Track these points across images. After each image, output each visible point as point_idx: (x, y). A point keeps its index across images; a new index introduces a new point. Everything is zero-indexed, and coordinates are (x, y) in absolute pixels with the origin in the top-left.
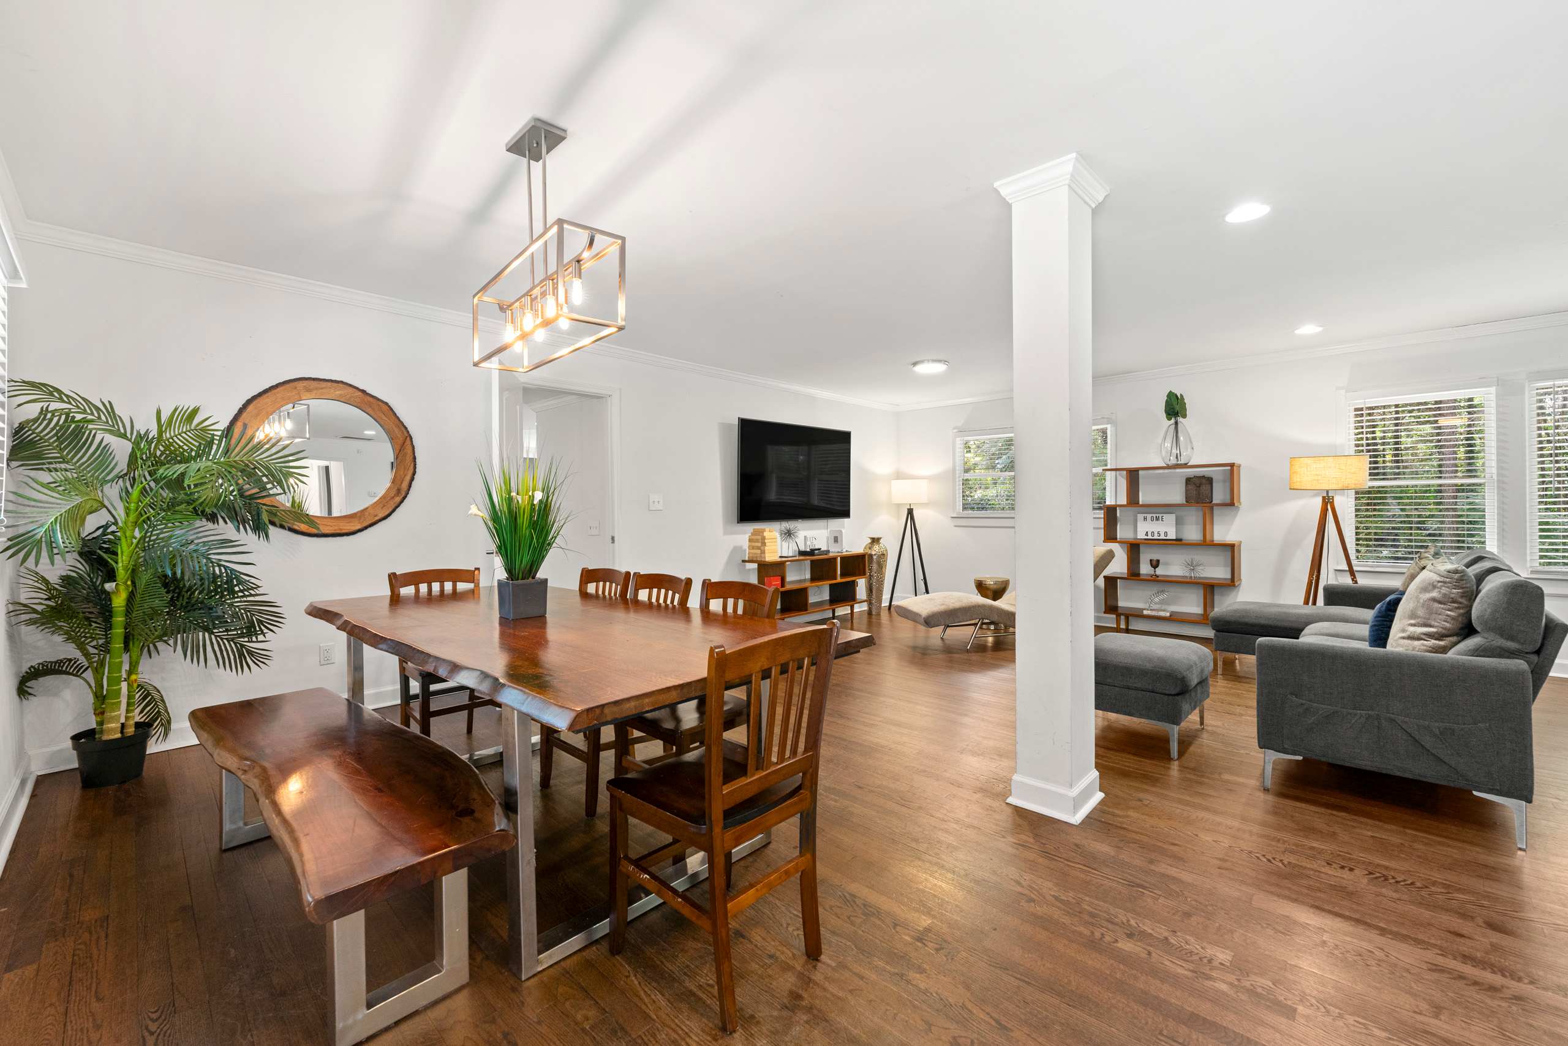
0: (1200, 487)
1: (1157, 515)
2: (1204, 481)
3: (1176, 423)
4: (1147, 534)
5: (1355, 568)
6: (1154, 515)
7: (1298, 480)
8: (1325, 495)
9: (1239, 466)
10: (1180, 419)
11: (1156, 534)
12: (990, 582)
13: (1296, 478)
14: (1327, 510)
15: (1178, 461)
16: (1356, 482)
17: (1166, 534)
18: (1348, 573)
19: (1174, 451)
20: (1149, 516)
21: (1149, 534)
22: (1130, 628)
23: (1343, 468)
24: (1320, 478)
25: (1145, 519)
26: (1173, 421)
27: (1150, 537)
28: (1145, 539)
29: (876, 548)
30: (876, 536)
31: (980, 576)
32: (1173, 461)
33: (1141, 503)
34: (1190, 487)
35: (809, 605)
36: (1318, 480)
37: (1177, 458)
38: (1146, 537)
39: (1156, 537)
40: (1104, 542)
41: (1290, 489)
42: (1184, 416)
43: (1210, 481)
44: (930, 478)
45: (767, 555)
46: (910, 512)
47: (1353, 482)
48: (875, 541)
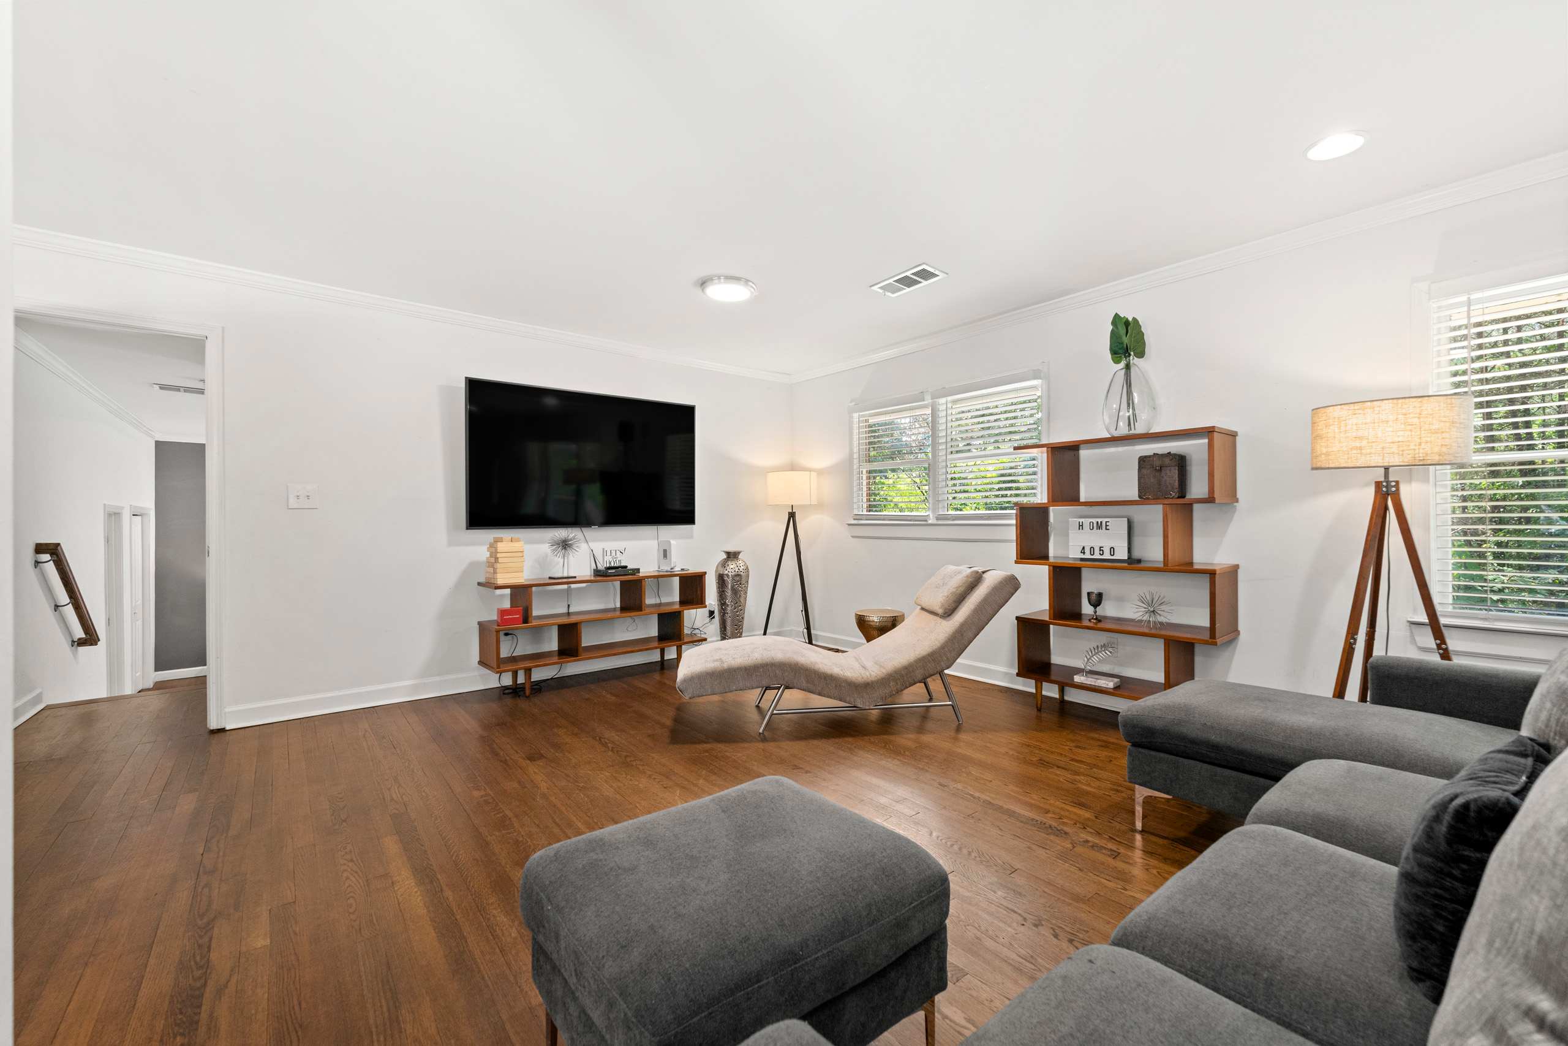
0: (1161, 470)
1: (1099, 520)
2: (1167, 461)
3: (1128, 367)
4: (1083, 551)
5: (1443, 621)
6: (1094, 520)
7: (1324, 450)
8: (1382, 479)
9: (1233, 435)
10: (1134, 360)
11: (1097, 551)
12: (875, 619)
13: (1322, 448)
14: (1386, 508)
15: (1130, 429)
16: (1444, 449)
17: (1112, 550)
18: (1428, 630)
19: (1125, 413)
20: (1086, 522)
21: (1087, 550)
22: (1066, 698)
23: (1416, 421)
24: (1364, 443)
25: (1081, 526)
26: (1122, 364)
27: (1087, 556)
28: (1082, 560)
29: (732, 567)
30: (731, 549)
31: (862, 608)
32: (1123, 430)
33: (1082, 499)
34: (1144, 471)
35: (580, 650)
36: (1361, 448)
37: (1129, 424)
38: (1082, 556)
39: (1097, 556)
40: (1016, 562)
41: (1313, 469)
42: (1141, 354)
43: (1181, 462)
44: (820, 472)
45: (499, 576)
46: (792, 515)
47: (1436, 450)
48: (732, 556)
